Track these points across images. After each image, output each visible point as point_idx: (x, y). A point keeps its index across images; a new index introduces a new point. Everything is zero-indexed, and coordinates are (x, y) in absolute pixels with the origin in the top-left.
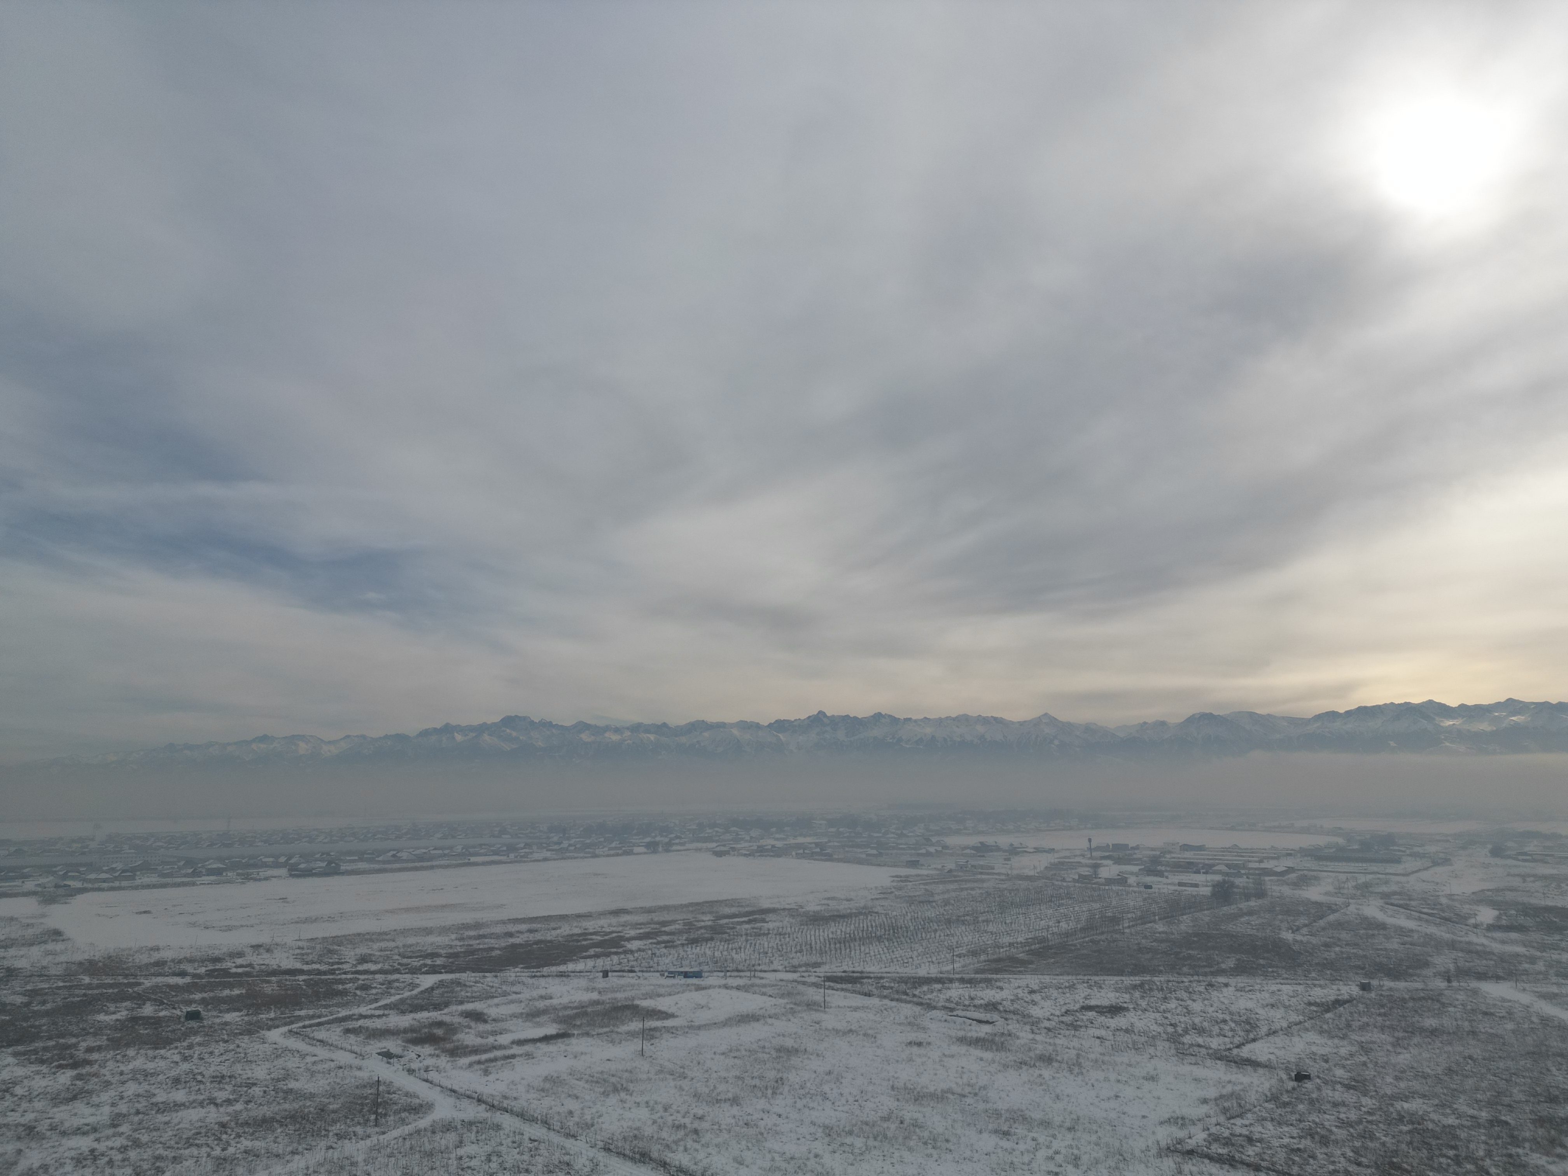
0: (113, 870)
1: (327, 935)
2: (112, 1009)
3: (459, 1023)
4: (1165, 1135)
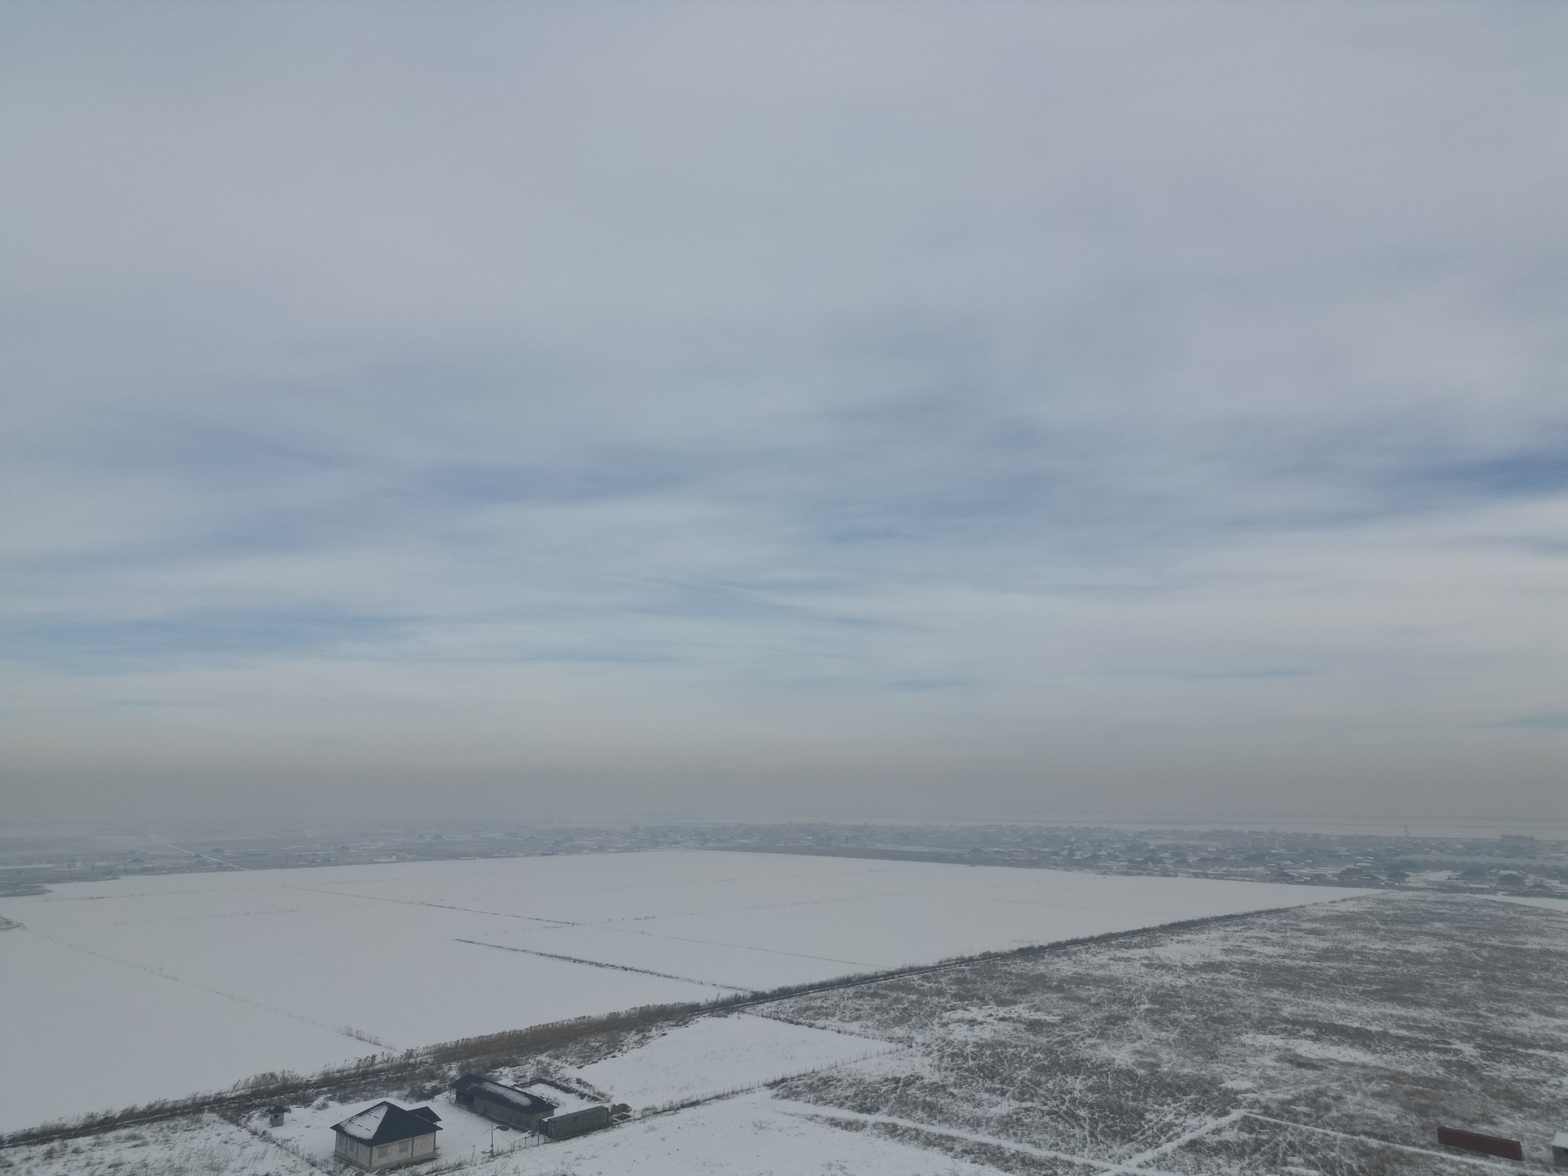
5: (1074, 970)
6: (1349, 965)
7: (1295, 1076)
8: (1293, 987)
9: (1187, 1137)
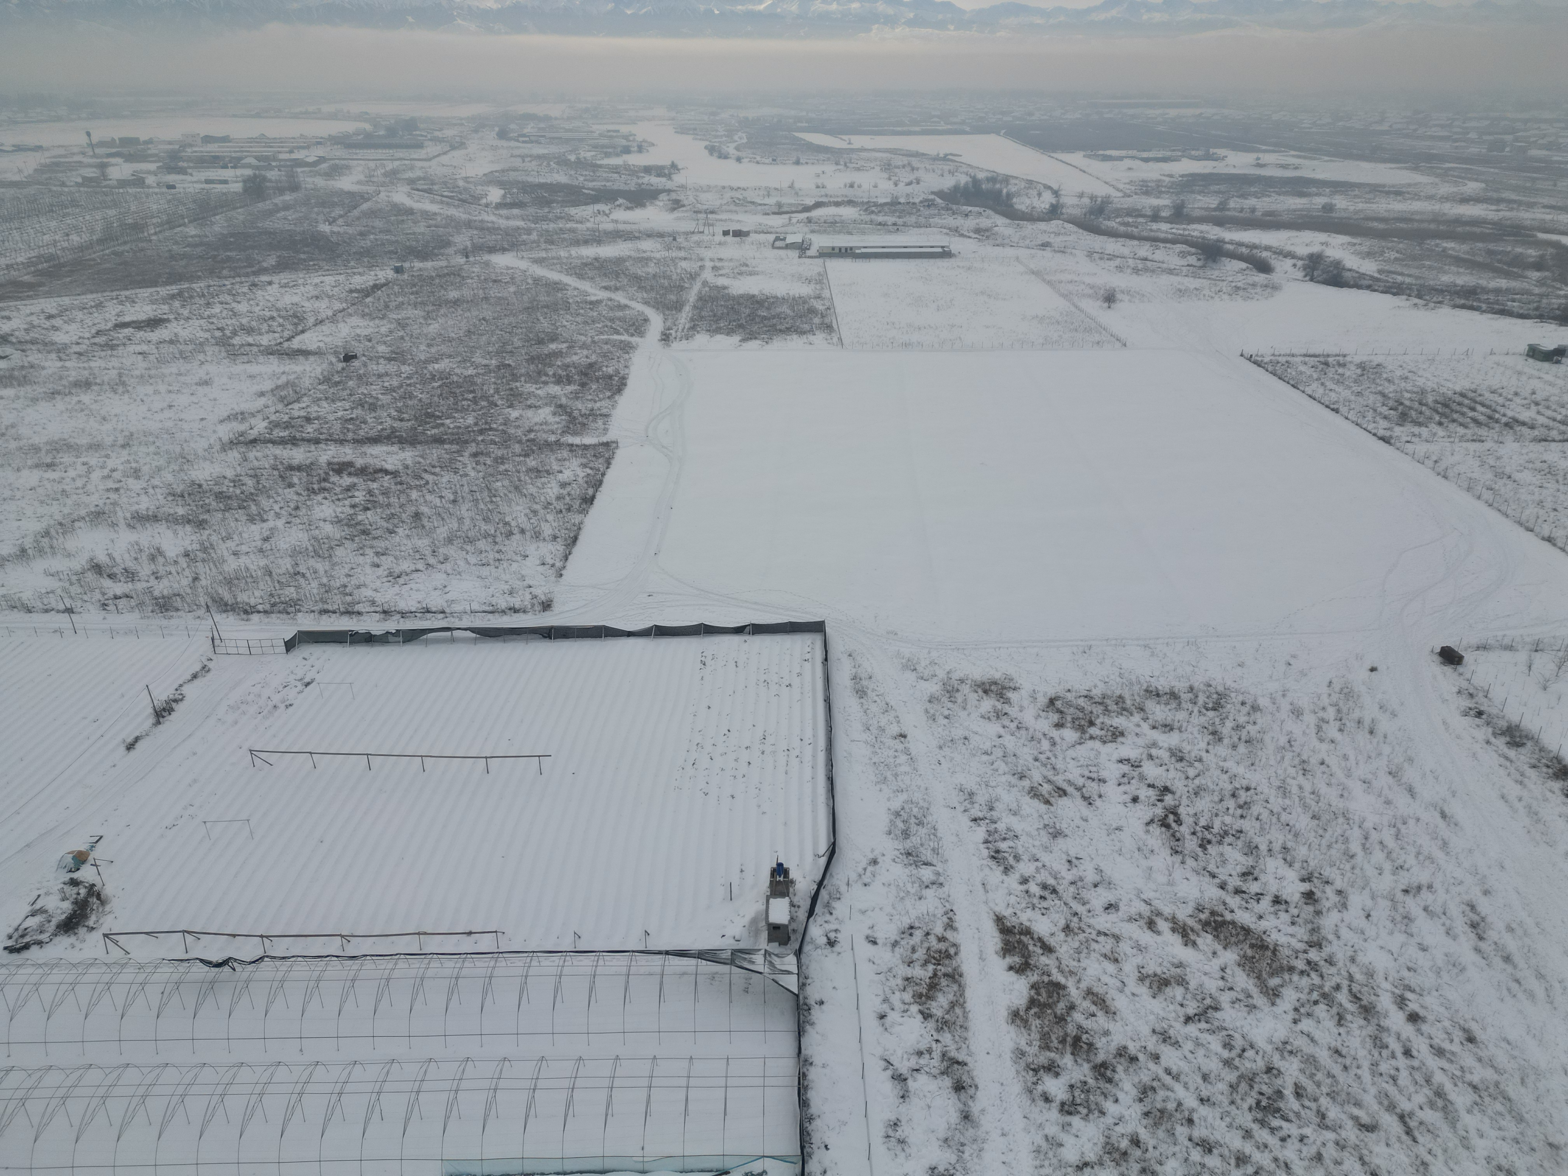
4: (225, 432)
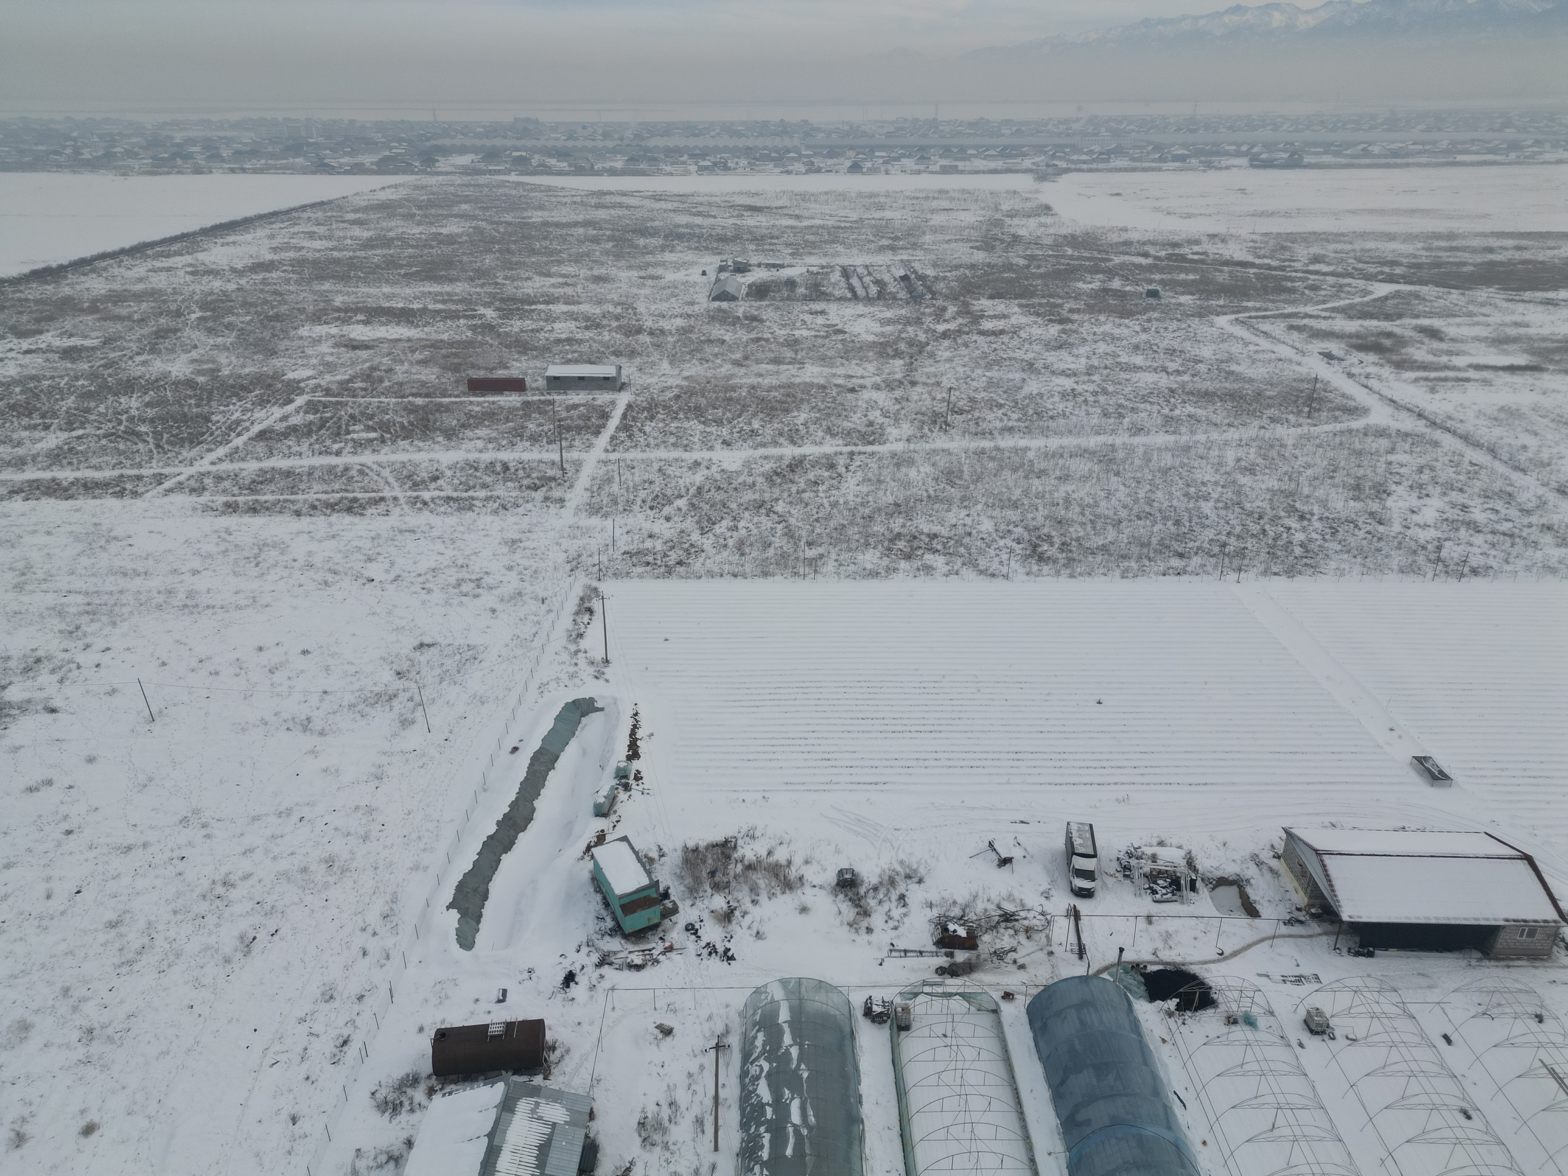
0: (1091, 152)
1: (1282, 231)
2: (1089, 279)
3: (1411, 337)
5: (108, 287)
6: (392, 251)
7: (351, 358)
8: (344, 278)
9: (256, 429)
